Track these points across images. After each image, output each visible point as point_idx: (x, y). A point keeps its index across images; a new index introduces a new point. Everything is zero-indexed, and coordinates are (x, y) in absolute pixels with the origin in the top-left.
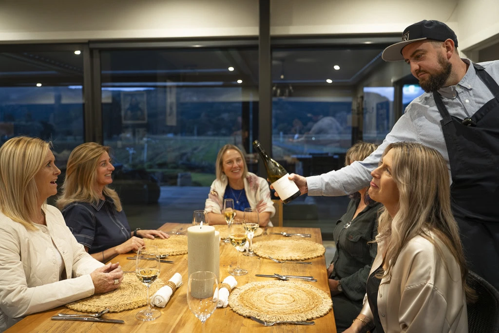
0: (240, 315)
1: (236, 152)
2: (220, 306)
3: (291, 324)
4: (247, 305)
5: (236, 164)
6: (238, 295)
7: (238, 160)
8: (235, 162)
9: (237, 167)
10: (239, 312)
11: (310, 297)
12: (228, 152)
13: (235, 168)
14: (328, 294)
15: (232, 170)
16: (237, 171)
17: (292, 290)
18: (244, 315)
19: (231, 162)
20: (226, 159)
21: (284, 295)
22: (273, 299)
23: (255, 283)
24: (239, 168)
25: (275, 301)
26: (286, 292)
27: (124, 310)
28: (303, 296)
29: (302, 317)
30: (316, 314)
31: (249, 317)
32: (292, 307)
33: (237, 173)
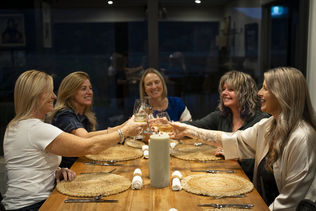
0: (194, 194)
1: (156, 75)
2: (177, 189)
3: (231, 197)
4: (196, 188)
5: (154, 86)
6: (186, 183)
7: (156, 82)
8: (154, 84)
9: (156, 88)
10: (193, 192)
11: (237, 182)
12: (149, 75)
13: (153, 89)
14: (248, 180)
15: (152, 91)
16: (156, 92)
17: (222, 178)
18: (198, 193)
19: (150, 84)
20: (146, 82)
21: (218, 182)
22: (211, 184)
23: (194, 175)
24: (157, 89)
25: (214, 185)
26: (218, 180)
27: (110, 195)
28: (231, 181)
29: (237, 193)
30: (245, 191)
31: (202, 195)
32: (227, 188)
33: (156, 93)
